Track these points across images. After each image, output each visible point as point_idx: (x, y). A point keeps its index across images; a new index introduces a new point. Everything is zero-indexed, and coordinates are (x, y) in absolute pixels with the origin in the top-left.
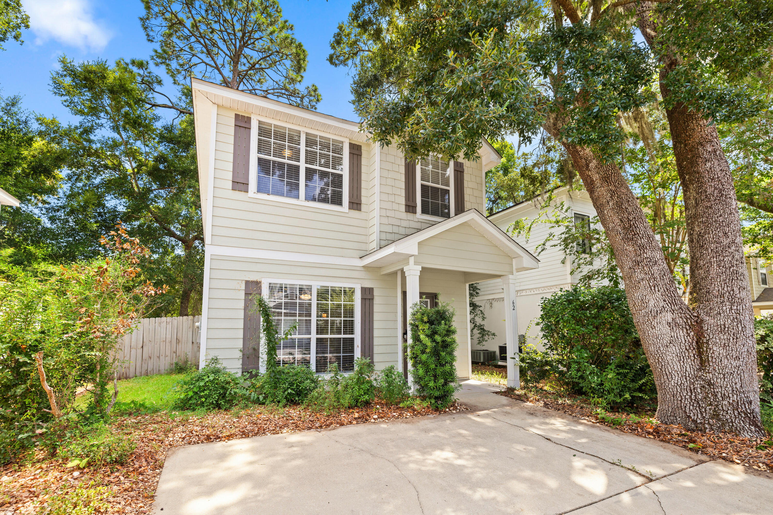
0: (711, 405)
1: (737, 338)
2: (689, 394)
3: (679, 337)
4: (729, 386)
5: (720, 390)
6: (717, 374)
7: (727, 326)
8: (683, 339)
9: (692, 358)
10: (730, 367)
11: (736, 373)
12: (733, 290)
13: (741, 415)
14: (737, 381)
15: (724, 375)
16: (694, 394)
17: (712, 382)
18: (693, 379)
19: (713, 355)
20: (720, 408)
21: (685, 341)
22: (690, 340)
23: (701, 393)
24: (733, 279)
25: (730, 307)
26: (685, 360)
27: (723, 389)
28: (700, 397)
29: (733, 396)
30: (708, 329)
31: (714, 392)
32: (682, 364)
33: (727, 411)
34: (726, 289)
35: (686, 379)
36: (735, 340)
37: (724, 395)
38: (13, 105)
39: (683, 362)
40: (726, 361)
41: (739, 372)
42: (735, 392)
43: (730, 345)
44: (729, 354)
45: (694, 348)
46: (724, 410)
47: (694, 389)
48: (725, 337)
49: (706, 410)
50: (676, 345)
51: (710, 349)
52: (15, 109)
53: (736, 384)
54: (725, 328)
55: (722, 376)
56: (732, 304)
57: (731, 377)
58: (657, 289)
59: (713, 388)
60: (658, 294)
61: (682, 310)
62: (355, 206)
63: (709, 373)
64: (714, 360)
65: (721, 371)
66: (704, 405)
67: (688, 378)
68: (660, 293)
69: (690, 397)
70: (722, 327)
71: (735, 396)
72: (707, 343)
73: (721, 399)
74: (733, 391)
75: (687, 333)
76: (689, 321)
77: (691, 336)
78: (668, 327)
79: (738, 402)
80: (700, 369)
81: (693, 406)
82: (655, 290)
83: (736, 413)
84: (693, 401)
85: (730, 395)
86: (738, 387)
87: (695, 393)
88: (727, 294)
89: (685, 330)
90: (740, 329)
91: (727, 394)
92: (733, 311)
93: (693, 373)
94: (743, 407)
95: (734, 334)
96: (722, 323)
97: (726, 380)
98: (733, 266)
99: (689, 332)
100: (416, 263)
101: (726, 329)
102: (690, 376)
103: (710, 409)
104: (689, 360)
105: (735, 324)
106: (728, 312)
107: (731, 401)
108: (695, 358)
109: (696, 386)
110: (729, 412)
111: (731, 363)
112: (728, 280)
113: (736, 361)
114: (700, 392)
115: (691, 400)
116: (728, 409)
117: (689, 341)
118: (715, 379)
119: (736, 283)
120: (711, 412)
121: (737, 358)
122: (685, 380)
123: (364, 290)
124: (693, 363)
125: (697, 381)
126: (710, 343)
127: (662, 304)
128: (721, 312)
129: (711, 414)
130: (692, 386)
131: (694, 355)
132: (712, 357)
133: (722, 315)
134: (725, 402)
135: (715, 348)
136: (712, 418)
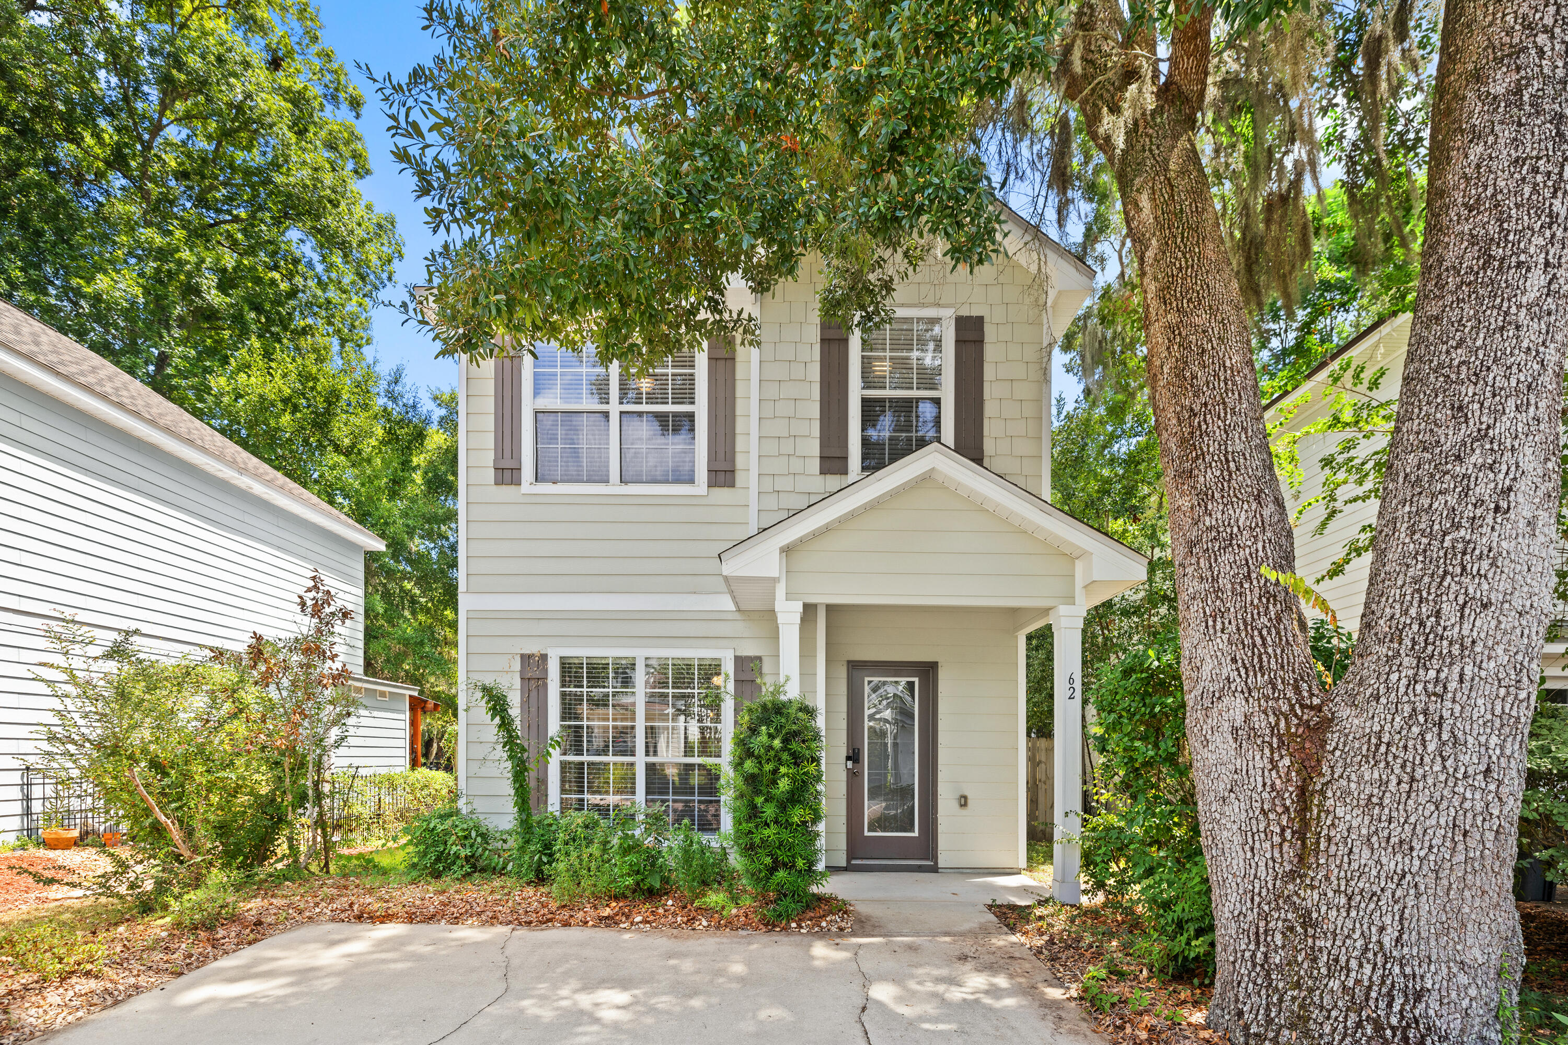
0: (1298, 985)
1: (1413, 779)
2: (1252, 947)
3: (1251, 772)
4: (1356, 936)
5: (1328, 945)
6: (1330, 894)
7: (1385, 739)
8: (1259, 779)
9: (1277, 839)
10: (1374, 872)
11: (1388, 893)
12: (1438, 614)
13: (1363, 1028)
14: (1388, 920)
15: (1350, 899)
16: (1262, 949)
17: (1314, 915)
18: (1269, 903)
19: (1332, 833)
20: (1316, 999)
21: (1264, 785)
22: (1278, 782)
23: (1283, 947)
24: (1446, 573)
25: (1411, 672)
26: (1257, 845)
27: (1338, 943)
28: (1277, 961)
29: (1361, 965)
30: (1335, 749)
31: (1312, 948)
32: (1249, 855)
33: (1329, 1011)
34: (1413, 612)
35: (1252, 900)
36: (1405, 787)
37: (1337, 960)
38: (396, 382)
39: (1252, 849)
40: (1366, 853)
41: (1399, 893)
42: (1370, 955)
43: (1386, 801)
44: (1376, 832)
45: (1287, 809)
46: (1322, 1008)
47: (1266, 931)
48: (1376, 775)
49: (1281, 1000)
50: (1241, 797)
51: (1328, 812)
52: (398, 388)
53: (1382, 929)
54: (1378, 746)
55: (1343, 900)
56: (1422, 662)
57: (1372, 906)
58: (1219, 626)
59: (1314, 937)
60: (1221, 642)
61: (1274, 688)
62: (721, 476)
63: (1313, 888)
64: (1333, 849)
65: (1343, 883)
66: (1281, 985)
67: (1257, 899)
68: (1225, 637)
69: (1254, 956)
70: (1374, 741)
71: (1368, 969)
72: (1322, 793)
73: (1324, 971)
74: (1366, 949)
75: (1272, 761)
76: (1282, 724)
77: (1283, 772)
78: (1231, 741)
79: (1369, 988)
80: (1292, 876)
81: (1255, 983)
82: (1214, 627)
83: (1353, 1017)
84: (1258, 969)
85: (1354, 964)
86: (1387, 941)
87: (1268, 945)
88: (1415, 627)
89: (1267, 751)
90: (1431, 747)
91: (1343, 959)
92: (1419, 687)
93: (1270, 886)
94: (1382, 1005)
95: (1403, 766)
96: (1376, 728)
97: (1353, 914)
98: (1458, 527)
99: (1276, 757)
100: (789, 597)
101: (1383, 749)
102: (1264, 893)
103: (1294, 999)
104: (1267, 845)
105: (1416, 730)
106: (1402, 690)
107: (1350, 983)
108: (1284, 840)
109: (1272, 925)
110: (1334, 1013)
111: (1378, 862)
112: (1426, 579)
113: (1399, 857)
114: (1279, 943)
115: (1254, 965)
116: (1336, 1006)
117: (1273, 786)
118: (1324, 909)
119: (1454, 587)
120: (1295, 1008)
121: (1405, 847)
122: (1249, 904)
123: (740, 661)
124: (1277, 855)
125: (1279, 909)
126: (1330, 794)
127: (1227, 669)
128: (1382, 690)
129: (1292, 1012)
130: (1262, 924)
131: (1283, 830)
132: (1329, 839)
133: (1383, 700)
134: (1335, 984)
135: (1340, 812)
136: (1292, 1027)
